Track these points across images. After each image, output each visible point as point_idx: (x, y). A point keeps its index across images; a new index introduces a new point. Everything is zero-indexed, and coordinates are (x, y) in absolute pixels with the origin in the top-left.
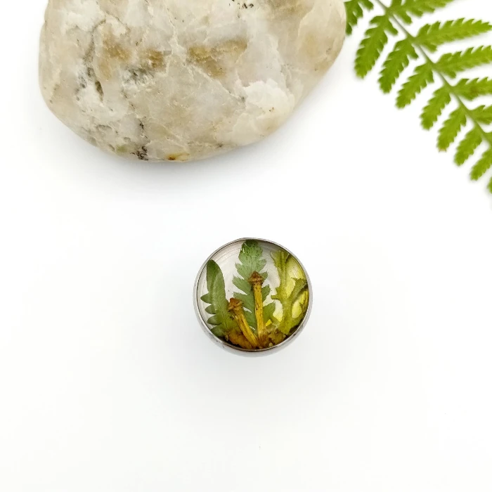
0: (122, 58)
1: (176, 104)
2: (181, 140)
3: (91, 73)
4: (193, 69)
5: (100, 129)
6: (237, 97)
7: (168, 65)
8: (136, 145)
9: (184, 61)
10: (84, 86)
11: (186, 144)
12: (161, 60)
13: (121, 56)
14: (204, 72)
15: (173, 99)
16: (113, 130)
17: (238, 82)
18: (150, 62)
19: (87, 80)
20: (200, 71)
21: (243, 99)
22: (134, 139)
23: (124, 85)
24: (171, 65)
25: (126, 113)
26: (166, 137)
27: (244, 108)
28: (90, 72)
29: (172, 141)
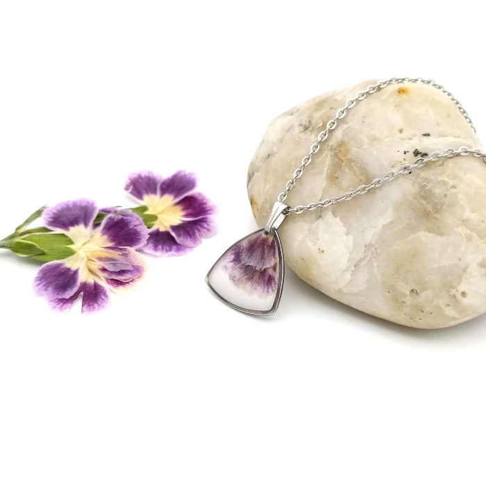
4: (327, 156)
14: (329, 166)
20: (328, 162)
21: (320, 217)
23: (296, 124)
27: (312, 223)
29: (263, 184)
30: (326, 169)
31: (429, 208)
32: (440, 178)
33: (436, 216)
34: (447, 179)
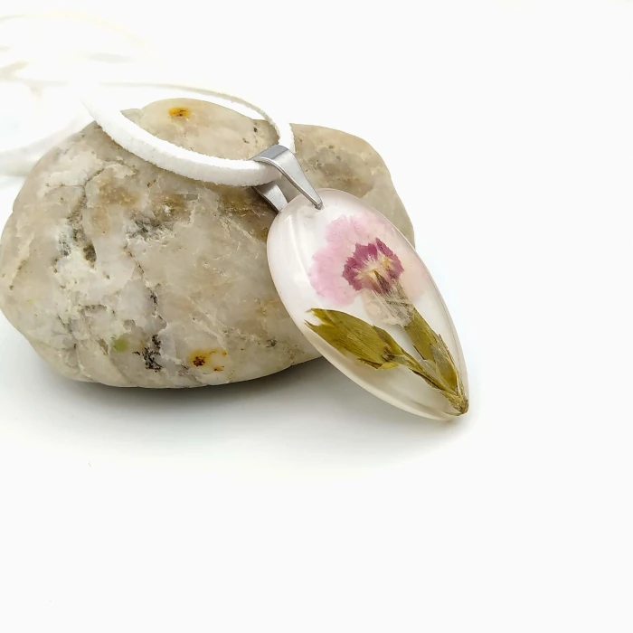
0: (126, 203)
1: (206, 266)
2: (214, 324)
3: (79, 236)
4: (228, 223)
5: (87, 314)
7: (193, 212)
8: (144, 334)
9: (215, 210)
10: (66, 254)
11: (222, 333)
12: (183, 206)
13: (126, 200)
14: (244, 229)
15: (202, 259)
16: (109, 309)
18: (167, 209)
19: (71, 245)
20: (238, 228)
22: (141, 322)
23: (128, 240)
24: (196, 213)
25: (129, 279)
26: (190, 316)
28: (77, 235)
29: (201, 323)
30: (245, 233)
31: (345, 178)
32: (318, 150)
33: (354, 178)
34: (321, 146)
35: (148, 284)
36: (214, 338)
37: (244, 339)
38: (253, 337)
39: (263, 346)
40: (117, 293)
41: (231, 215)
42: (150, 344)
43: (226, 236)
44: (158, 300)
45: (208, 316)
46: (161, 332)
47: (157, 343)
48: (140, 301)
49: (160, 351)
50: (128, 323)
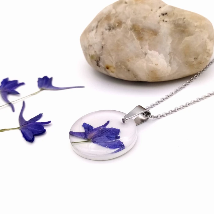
0: (108, 21)
1: (119, 43)
4: (131, 33)
5: (89, 47)
6: (144, 52)
8: (97, 56)
9: (129, 28)
10: (93, 30)
11: (115, 62)
12: (121, 25)
14: (135, 35)
16: (93, 47)
17: (147, 47)
19: (95, 29)
20: (133, 34)
21: (146, 54)
22: (98, 53)
23: (104, 30)
24: (123, 28)
25: (99, 40)
26: (108, 55)
27: (145, 57)
29: (110, 57)
30: (135, 37)
31: (182, 29)
32: (178, 18)
33: (186, 30)
34: (180, 17)
35: (103, 43)
36: (112, 63)
37: (120, 66)
38: (123, 67)
39: (126, 70)
40: (96, 43)
41: (133, 31)
42: (98, 59)
43: (129, 36)
44: (103, 48)
45: (113, 56)
46: (101, 57)
47: (99, 59)
48: (99, 47)
49: (100, 62)
50: (95, 52)
